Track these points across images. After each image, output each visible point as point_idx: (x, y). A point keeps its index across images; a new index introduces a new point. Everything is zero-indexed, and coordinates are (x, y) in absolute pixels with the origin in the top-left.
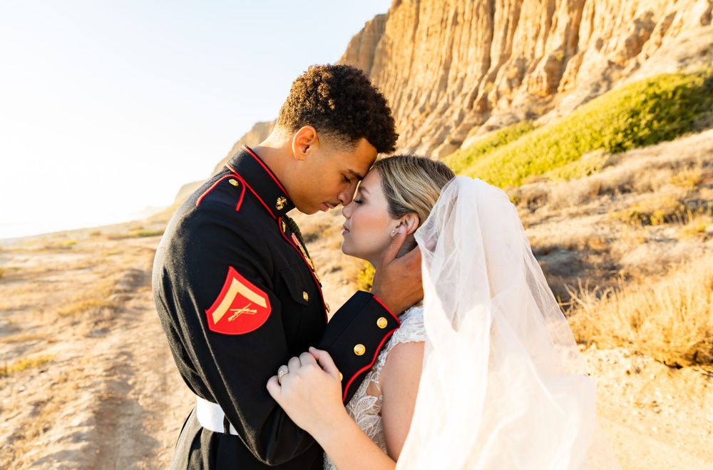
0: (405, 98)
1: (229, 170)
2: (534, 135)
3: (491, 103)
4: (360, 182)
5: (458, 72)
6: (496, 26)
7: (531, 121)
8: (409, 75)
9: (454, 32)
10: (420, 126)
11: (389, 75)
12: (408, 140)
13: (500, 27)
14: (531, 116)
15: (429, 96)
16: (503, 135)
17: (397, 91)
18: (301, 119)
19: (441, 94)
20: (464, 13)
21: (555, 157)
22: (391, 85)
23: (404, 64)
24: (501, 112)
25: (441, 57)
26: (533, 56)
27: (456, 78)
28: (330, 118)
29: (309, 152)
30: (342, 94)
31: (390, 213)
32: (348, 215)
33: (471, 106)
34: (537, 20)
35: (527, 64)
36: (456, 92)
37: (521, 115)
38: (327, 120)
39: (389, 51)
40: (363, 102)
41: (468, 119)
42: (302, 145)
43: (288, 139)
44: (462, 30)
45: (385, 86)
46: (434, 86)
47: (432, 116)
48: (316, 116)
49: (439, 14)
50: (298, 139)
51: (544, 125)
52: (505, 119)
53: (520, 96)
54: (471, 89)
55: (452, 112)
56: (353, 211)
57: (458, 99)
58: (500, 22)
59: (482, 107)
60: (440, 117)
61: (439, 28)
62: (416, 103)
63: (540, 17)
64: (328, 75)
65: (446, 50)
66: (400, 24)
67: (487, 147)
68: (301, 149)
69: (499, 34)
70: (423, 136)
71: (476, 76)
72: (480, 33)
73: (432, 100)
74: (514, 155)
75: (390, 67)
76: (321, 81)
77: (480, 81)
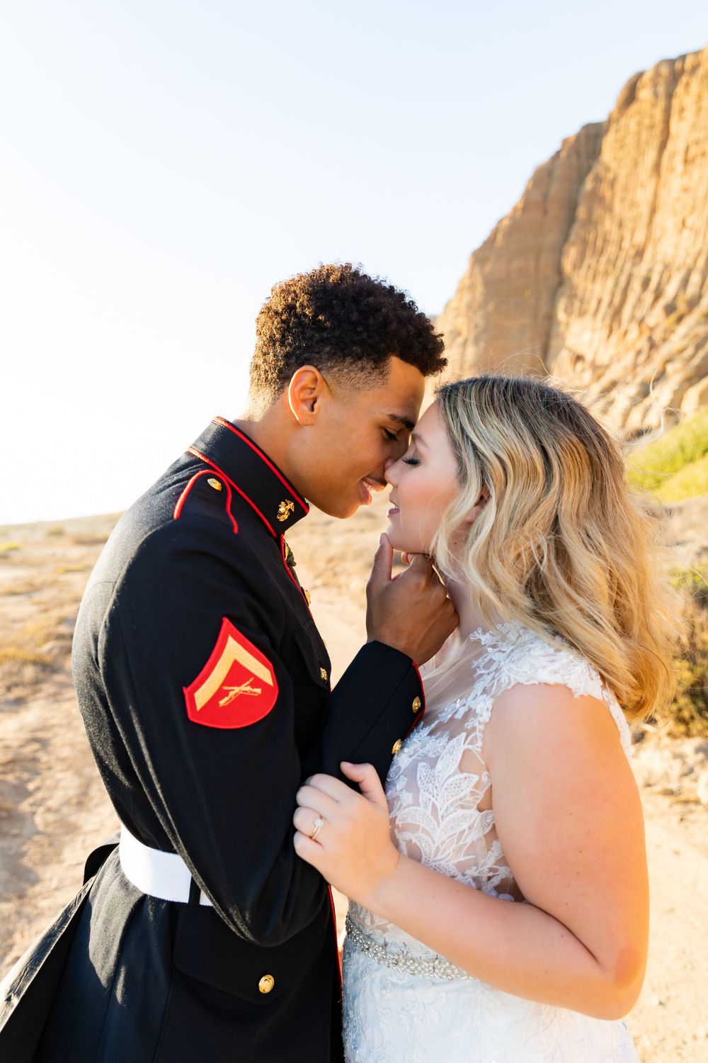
0: (636, 286)
8: (648, 239)
10: (665, 340)
11: (605, 241)
12: (639, 370)
15: (685, 282)
17: (622, 270)
22: (608, 260)
23: (636, 220)
32: (395, 481)
39: (608, 194)
45: (598, 262)
46: (695, 262)
47: (690, 321)
56: (402, 474)
62: (658, 294)
66: (630, 140)
70: (669, 360)
73: (692, 289)
75: (608, 225)
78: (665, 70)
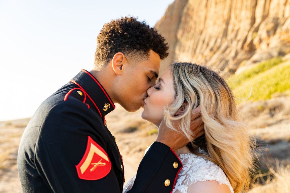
0: (201, 42)
3: (256, 45)
5: (234, 27)
7: (281, 57)
8: (204, 28)
10: (210, 60)
11: (190, 28)
17: (196, 38)
19: (224, 40)
22: (191, 35)
23: (200, 21)
24: (262, 51)
25: (224, 17)
26: (283, 16)
27: (233, 30)
33: (242, 48)
35: (279, 21)
36: (233, 38)
37: (275, 53)
39: (191, 14)
41: (241, 56)
45: (188, 35)
46: (219, 35)
47: (218, 54)
50: (115, 62)
52: (265, 56)
53: (275, 41)
54: (243, 37)
55: (230, 52)
57: (235, 43)
59: (250, 48)
60: (223, 54)
62: (208, 45)
65: (227, 13)
69: (261, 3)
71: (246, 29)
72: (249, 2)
73: (218, 44)
77: (249, 31)
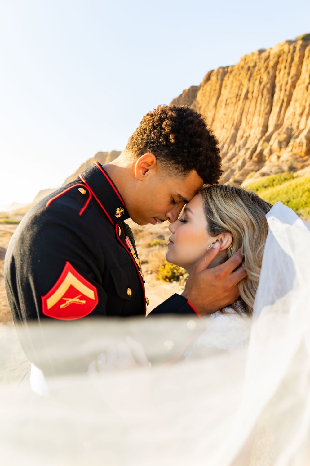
1: (81, 180)
2: (293, 182)
3: (265, 157)
4: (185, 205)
5: (244, 132)
6: (274, 104)
7: (292, 173)
9: (244, 105)
13: (277, 105)
14: (292, 169)
15: (222, 147)
16: (272, 180)
18: (145, 147)
19: (231, 146)
20: (253, 92)
21: (307, 200)
24: (272, 164)
25: (234, 120)
26: (298, 127)
27: (243, 137)
28: (169, 150)
29: (148, 175)
30: (181, 131)
31: (208, 230)
32: (173, 230)
33: (251, 157)
34: (304, 103)
35: (293, 132)
36: (242, 146)
37: (286, 168)
38: (166, 151)
40: (198, 140)
41: (248, 166)
42: (143, 168)
43: (132, 162)
44: (250, 103)
46: (226, 140)
48: (157, 146)
49: (235, 90)
50: (141, 162)
51: (301, 176)
52: (274, 169)
53: (286, 155)
54: (252, 145)
55: (237, 160)
56: (178, 227)
57: (243, 151)
58: (277, 101)
59: (259, 159)
60: (229, 162)
61: (234, 100)
63: (306, 101)
64: (173, 114)
65: (238, 115)
66: (207, 94)
67: (260, 187)
68: (141, 172)
69: (276, 109)
71: (257, 137)
72: (263, 107)
73: (225, 150)
74: (278, 195)
76: (166, 118)
77: (259, 140)
78: (221, 71)
